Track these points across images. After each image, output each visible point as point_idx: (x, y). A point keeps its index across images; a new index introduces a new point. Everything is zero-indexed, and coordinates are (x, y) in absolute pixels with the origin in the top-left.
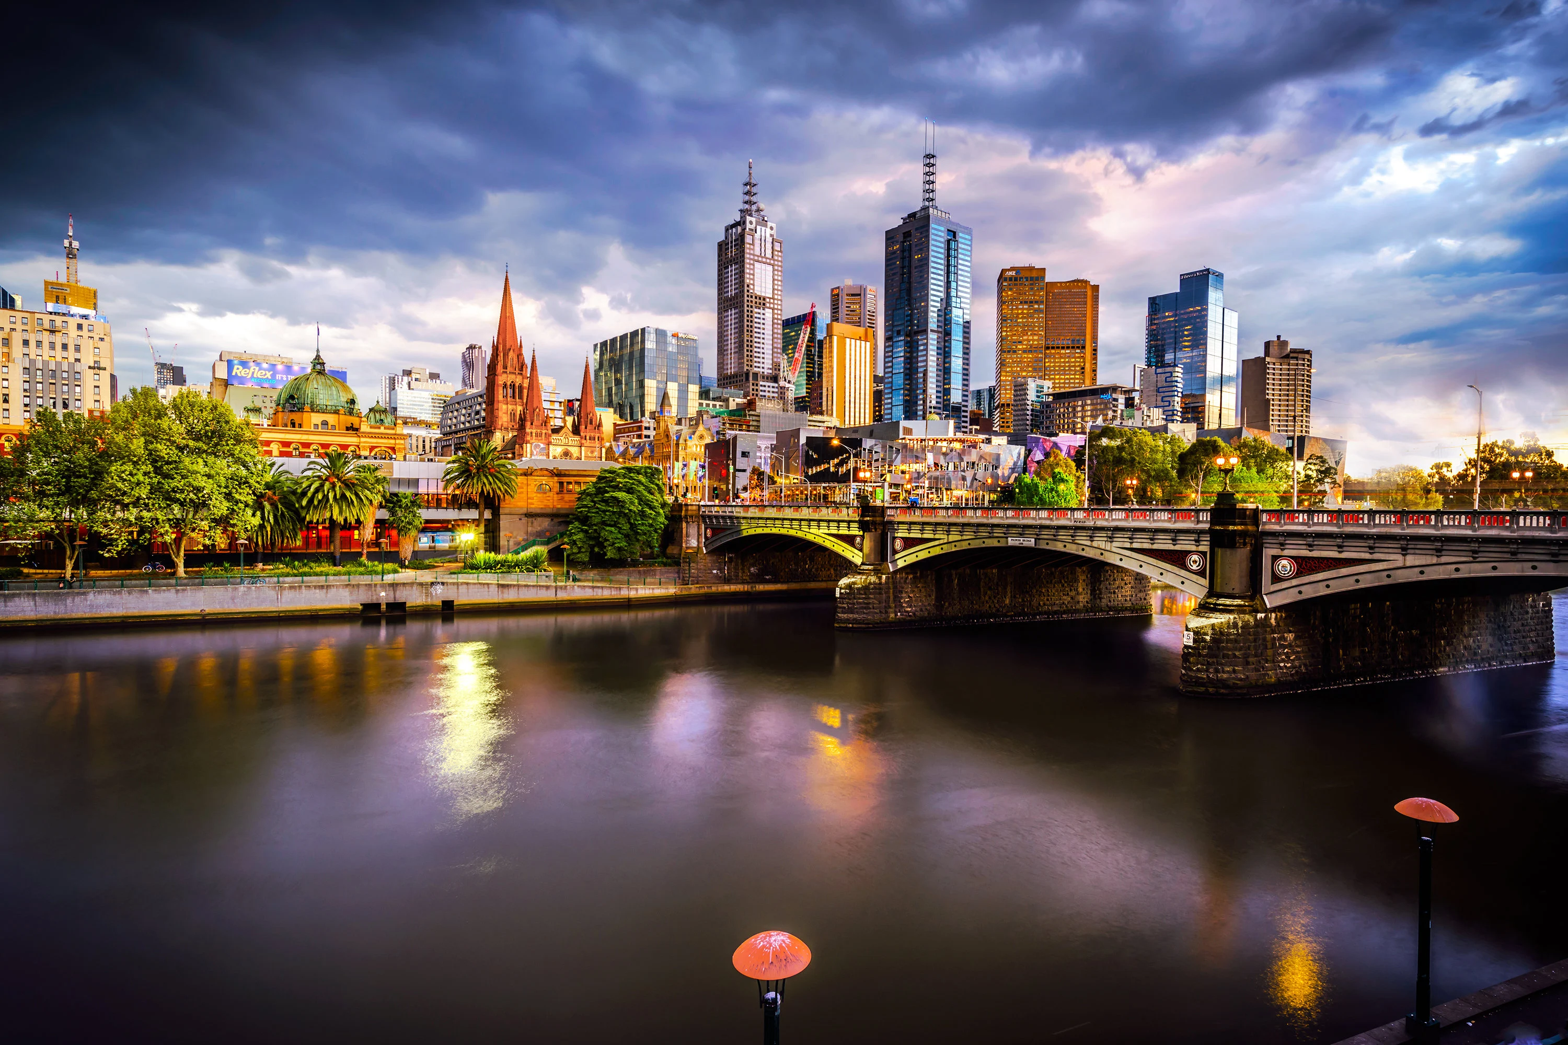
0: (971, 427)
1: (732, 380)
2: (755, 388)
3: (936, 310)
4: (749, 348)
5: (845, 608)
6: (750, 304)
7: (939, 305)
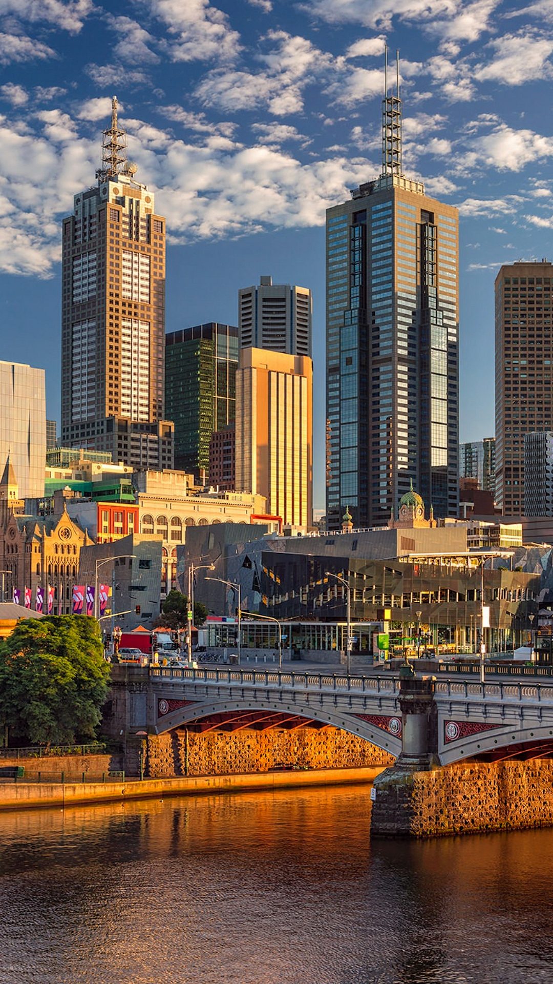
0: (461, 504)
1: (85, 430)
2: (123, 442)
3: (405, 328)
4: (114, 382)
5: (383, 815)
6: (114, 314)
7: (410, 321)
